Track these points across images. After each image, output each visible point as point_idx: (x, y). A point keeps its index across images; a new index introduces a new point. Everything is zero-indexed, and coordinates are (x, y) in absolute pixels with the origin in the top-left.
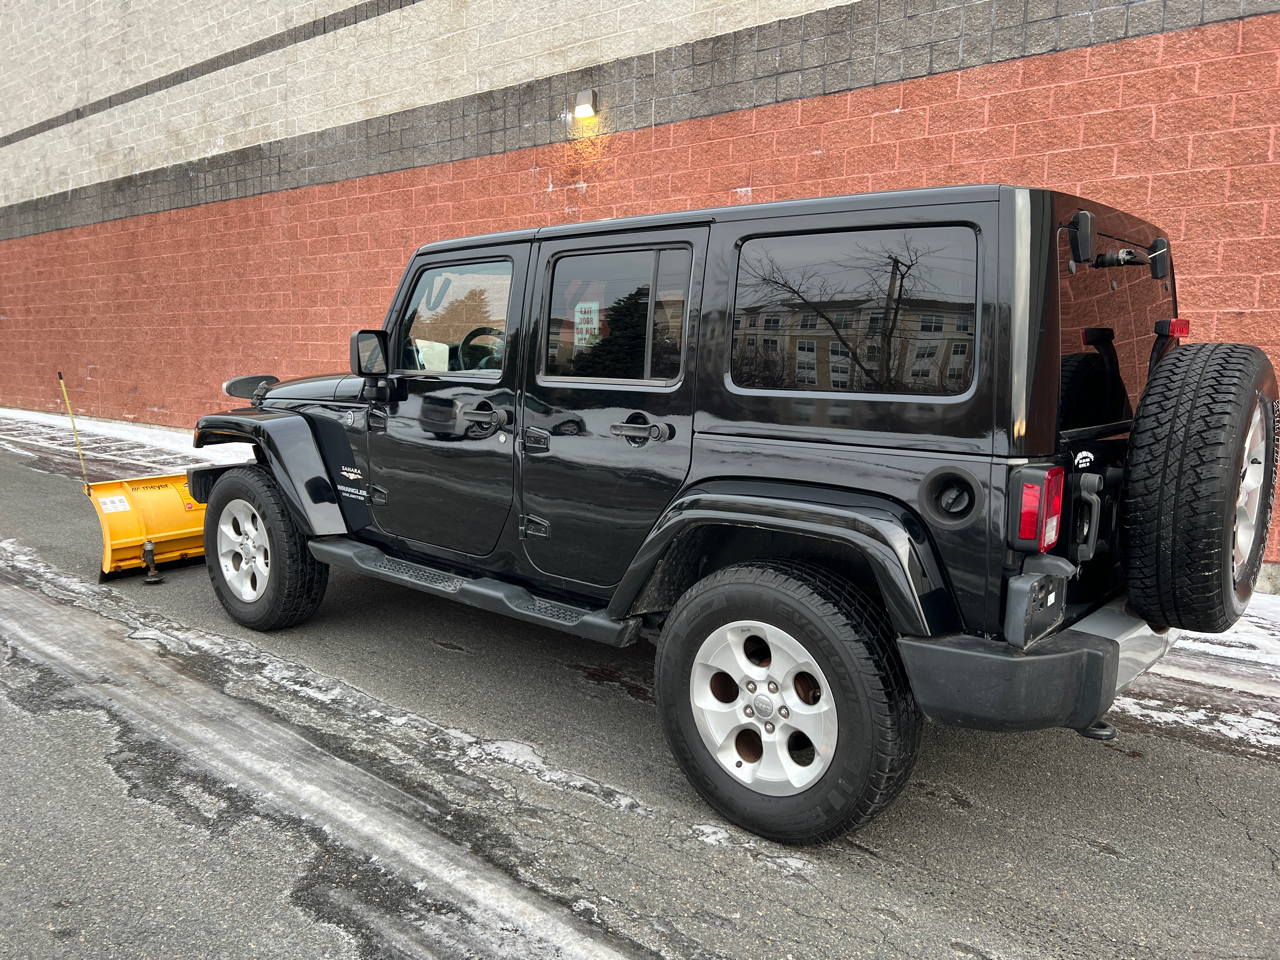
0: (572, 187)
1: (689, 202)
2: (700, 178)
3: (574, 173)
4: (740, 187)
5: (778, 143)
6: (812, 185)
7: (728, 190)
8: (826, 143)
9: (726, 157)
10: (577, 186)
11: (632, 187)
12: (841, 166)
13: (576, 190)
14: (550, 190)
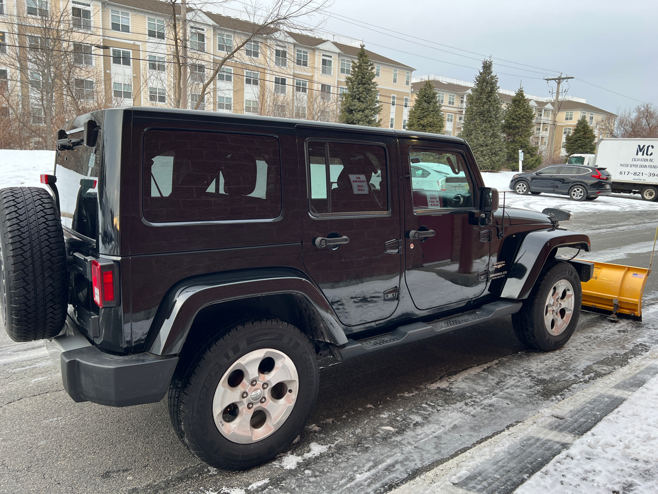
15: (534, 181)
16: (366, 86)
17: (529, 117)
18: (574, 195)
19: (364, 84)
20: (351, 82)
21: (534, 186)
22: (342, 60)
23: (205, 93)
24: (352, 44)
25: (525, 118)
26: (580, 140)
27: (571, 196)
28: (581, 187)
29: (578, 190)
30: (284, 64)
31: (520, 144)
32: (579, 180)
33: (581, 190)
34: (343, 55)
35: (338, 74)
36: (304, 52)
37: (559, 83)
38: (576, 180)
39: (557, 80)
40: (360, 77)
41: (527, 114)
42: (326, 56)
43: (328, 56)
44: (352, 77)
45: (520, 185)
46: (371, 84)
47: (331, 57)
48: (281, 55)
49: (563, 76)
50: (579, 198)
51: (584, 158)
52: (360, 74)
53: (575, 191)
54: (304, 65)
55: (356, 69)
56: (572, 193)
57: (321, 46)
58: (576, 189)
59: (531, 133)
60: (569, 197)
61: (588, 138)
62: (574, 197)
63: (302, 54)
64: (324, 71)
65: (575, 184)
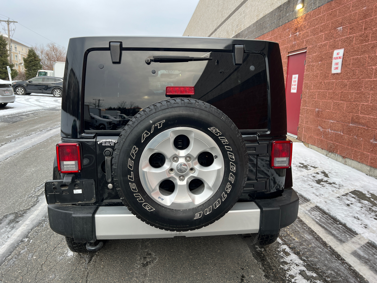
0: (295, 34)
1: (324, 35)
2: (328, 25)
3: (296, 29)
4: (339, 27)
5: (352, 7)
6: (361, 23)
7: (335, 29)
8: (368, 4)
9: (336, 15)
10: (297, 34)
11: (309, 32)
12: (372, 12)
13: (296, 35)
14: (290, 36)
15: (28, 86)
17: (4, 45)
18: (55, 94)
21: (29, 90)
25: (2, 45)
26: (33, 61)
27: (54, 95)
28: (59, 89)
29: (57, 91)
31: (2, 62)
32: (57, 85)
33: (59, 91)
37: (8, 24)
38: (55, 85)
39: (7, 22)
41: (3, 42)
45: (19, 89)
49: (10, 20)
50: (59, 96)
51: (47, 73)
53: (55, 92)
56: (54, 93)
58: (56, 91)
59: (8, 55)
60: (52, 95)
61: (37, 61)
62: (56, 95)
65: (55, 88)
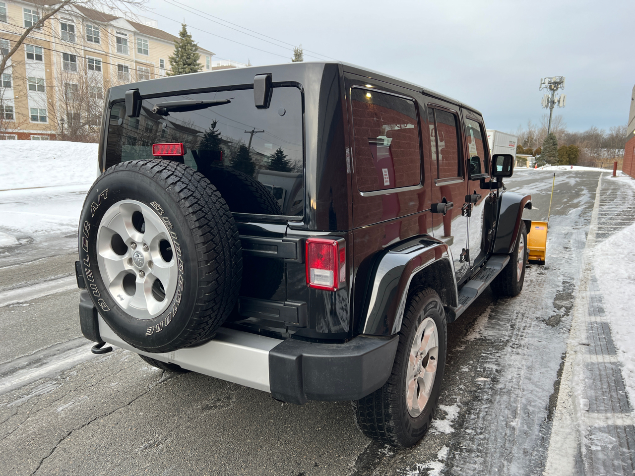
16: (192, 67)
19: (189, 65)
20: (176, 62)
22: (138, 39)
23: (6, 67)
24: (146, 23)
30: (72, 40)
34: (138, 34)
35: (135, 53)
36: (95, 28)
40: (185, 57)
42: (120, 33)
43: (123, 34)
44: (175, 56)
46: (197, 65)
47: (126, 35)
48: (68, 28)
52: (185, 54)
54: (95, 42)
55: (180, 49)
57: (113, 23)
63: (93, 29)
64: (119, 50)
